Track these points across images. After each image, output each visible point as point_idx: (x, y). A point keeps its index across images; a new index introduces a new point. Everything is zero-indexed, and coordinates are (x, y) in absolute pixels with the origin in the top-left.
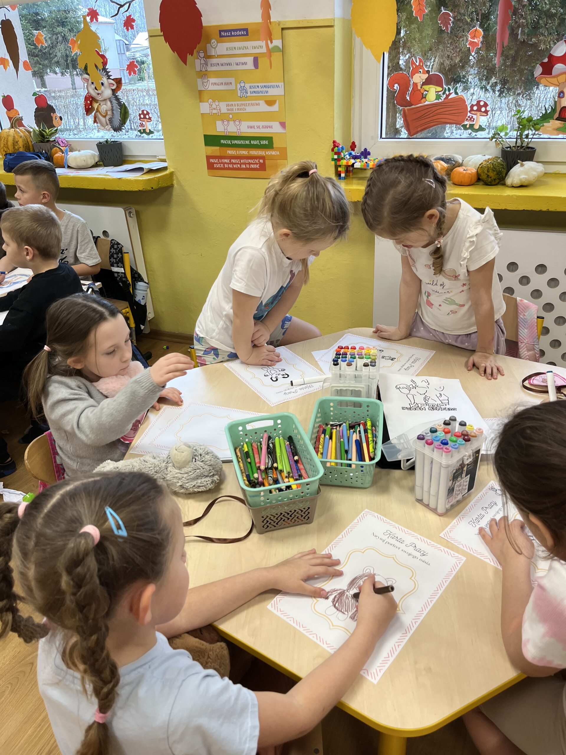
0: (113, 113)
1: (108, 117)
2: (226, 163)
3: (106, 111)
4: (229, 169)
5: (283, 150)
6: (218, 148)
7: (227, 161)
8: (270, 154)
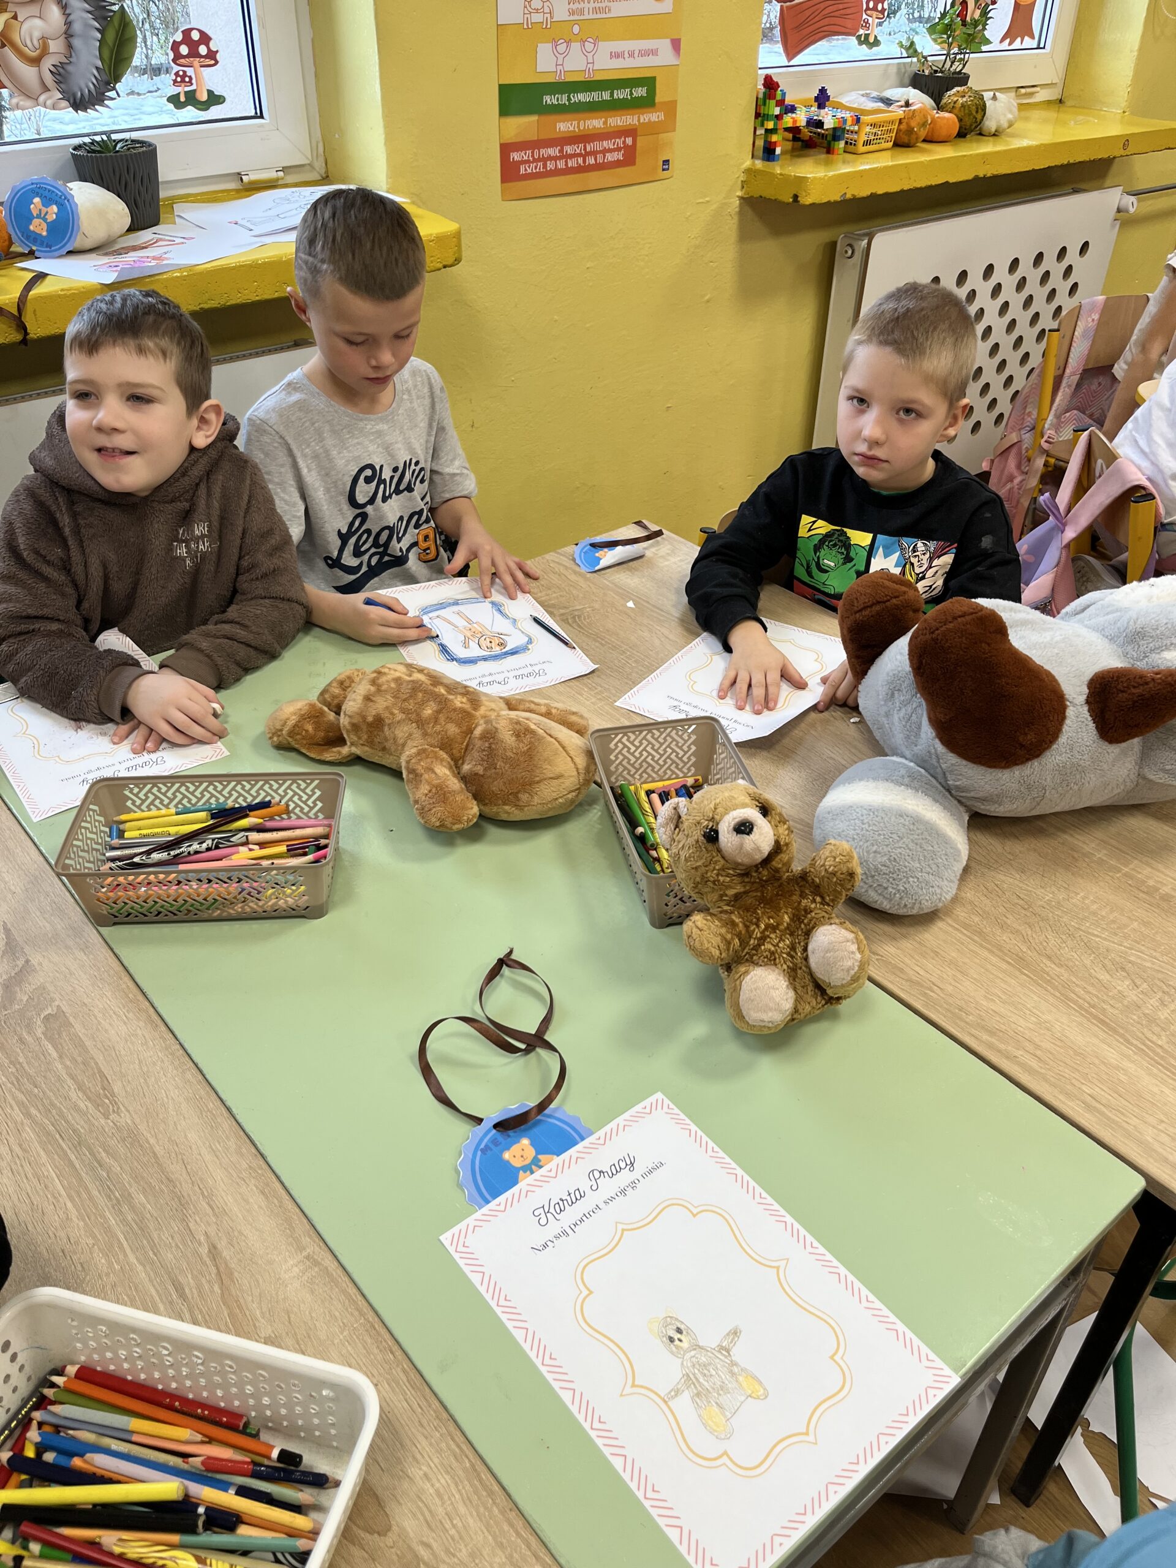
0: (70, 46)
1: (48, 63)
2: (550, 158)
3: (44, 40)
4: (557, 172)
5: (671, 108)
6: (534, 118)
7: (552, 152)
8: (647, 120)
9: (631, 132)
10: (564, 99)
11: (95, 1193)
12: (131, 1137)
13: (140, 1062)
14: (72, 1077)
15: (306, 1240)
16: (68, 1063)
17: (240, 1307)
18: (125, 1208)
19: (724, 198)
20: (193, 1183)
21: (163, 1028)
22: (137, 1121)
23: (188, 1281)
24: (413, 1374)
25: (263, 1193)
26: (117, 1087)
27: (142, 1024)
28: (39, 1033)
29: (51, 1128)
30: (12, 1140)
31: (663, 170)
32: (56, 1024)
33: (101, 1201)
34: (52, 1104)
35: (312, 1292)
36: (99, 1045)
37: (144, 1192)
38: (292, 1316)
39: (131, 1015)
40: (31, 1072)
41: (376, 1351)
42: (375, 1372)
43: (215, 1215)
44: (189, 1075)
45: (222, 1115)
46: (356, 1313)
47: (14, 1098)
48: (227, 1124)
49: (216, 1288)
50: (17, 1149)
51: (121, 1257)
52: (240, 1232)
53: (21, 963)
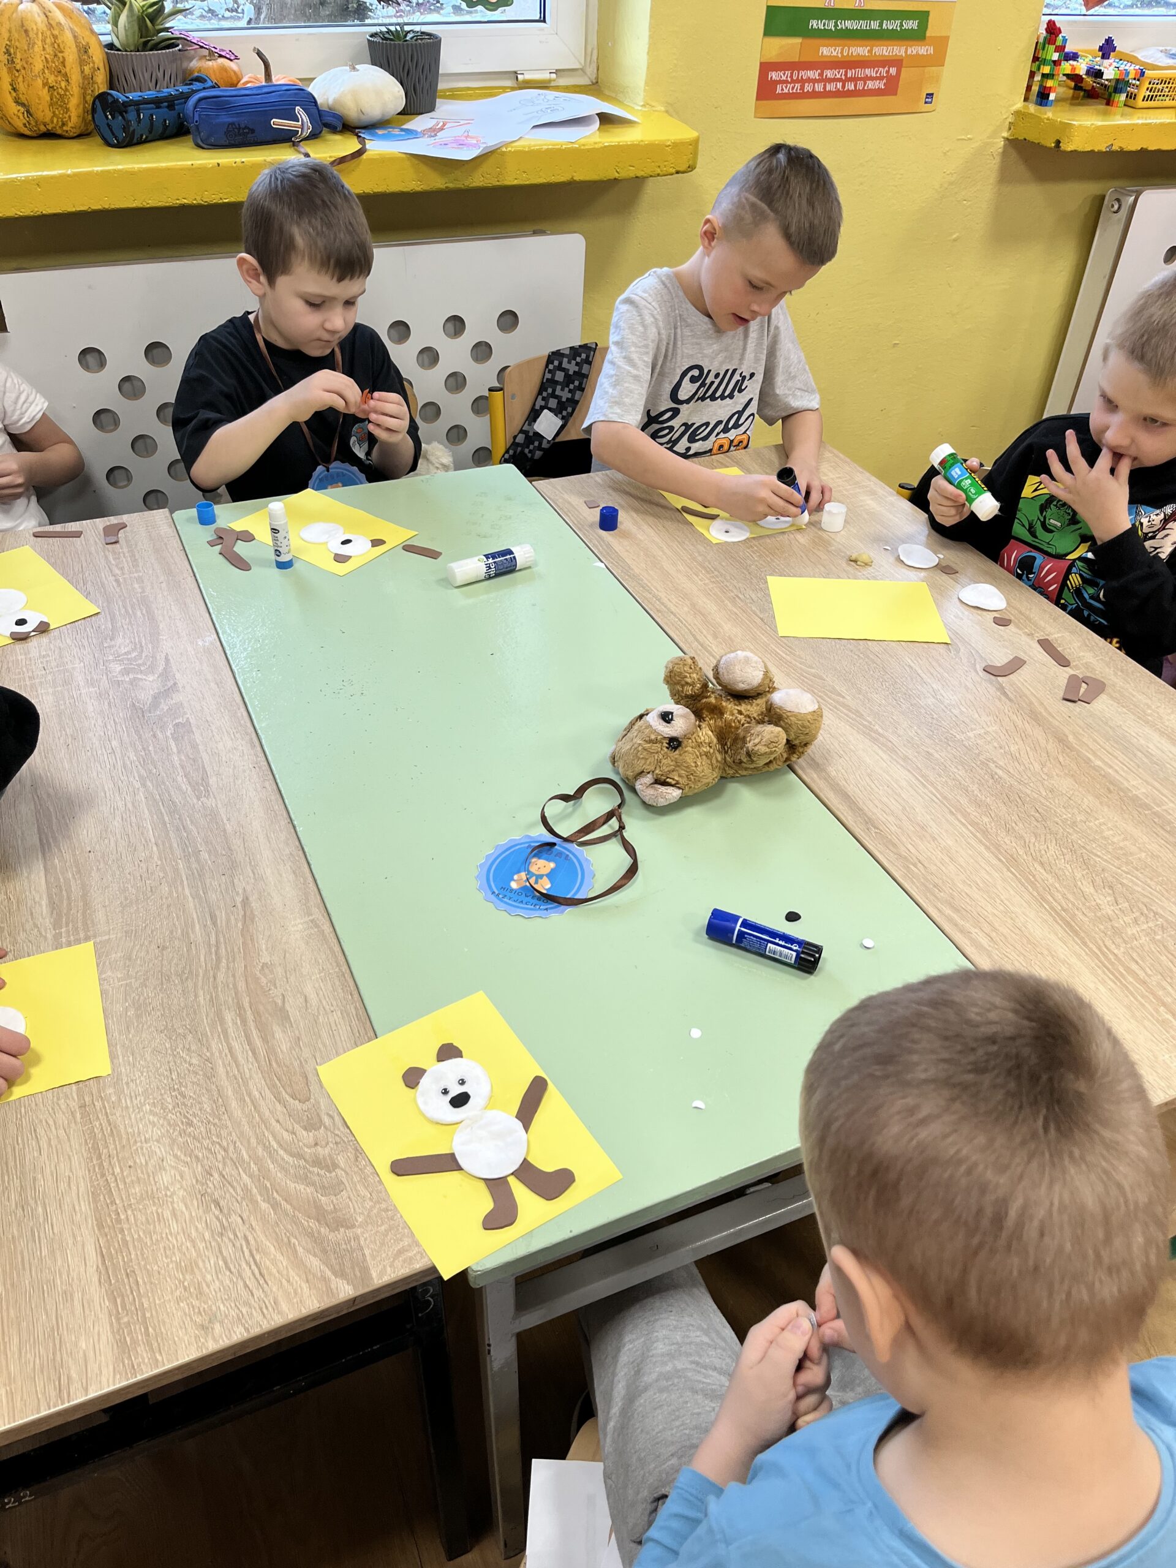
2: (809, 80)
5: (942, 43)
6: (798, 41)
7: (812, 74)
8: (914, 52)
9: (898, 63)
10: (831, 25)
11: (175, 845)
12: (213, 815)
13: (235, 767)
14: (182, 767)
15: (315, 910)
16: (183, 758)
17: (252, 940)
18: (193, 859)
19: (988, 138)
20: (246, 855)
21: (259, 748)
22: (220, 805)
23: (222, 916)
24: (361, 1012)
25: (294, 872)
26: (213, 781)
27: (243, 743)
28: (168, 734)
29: (158, 797)
30: (128, 798)
31: (926, 103)
32: (183, 730)
33: (178, 852)
34: (163, 783)
35: (307, 943)
36: (209, 751)
37: (209, 852)
38: (287, 955)
39: (238, 735)
40: (156, 758)
41: (340, 991)
42: (334, 1003)
43: (255, 878)
44: (267, 784)
45: (282, 815)
46: (335, 964)
47: (138, 772)
48: (284, 822)
49: (240, 925)
50: (130, 805)
51: (180, 889)
52: (269, 894)
53: (170, 684)
